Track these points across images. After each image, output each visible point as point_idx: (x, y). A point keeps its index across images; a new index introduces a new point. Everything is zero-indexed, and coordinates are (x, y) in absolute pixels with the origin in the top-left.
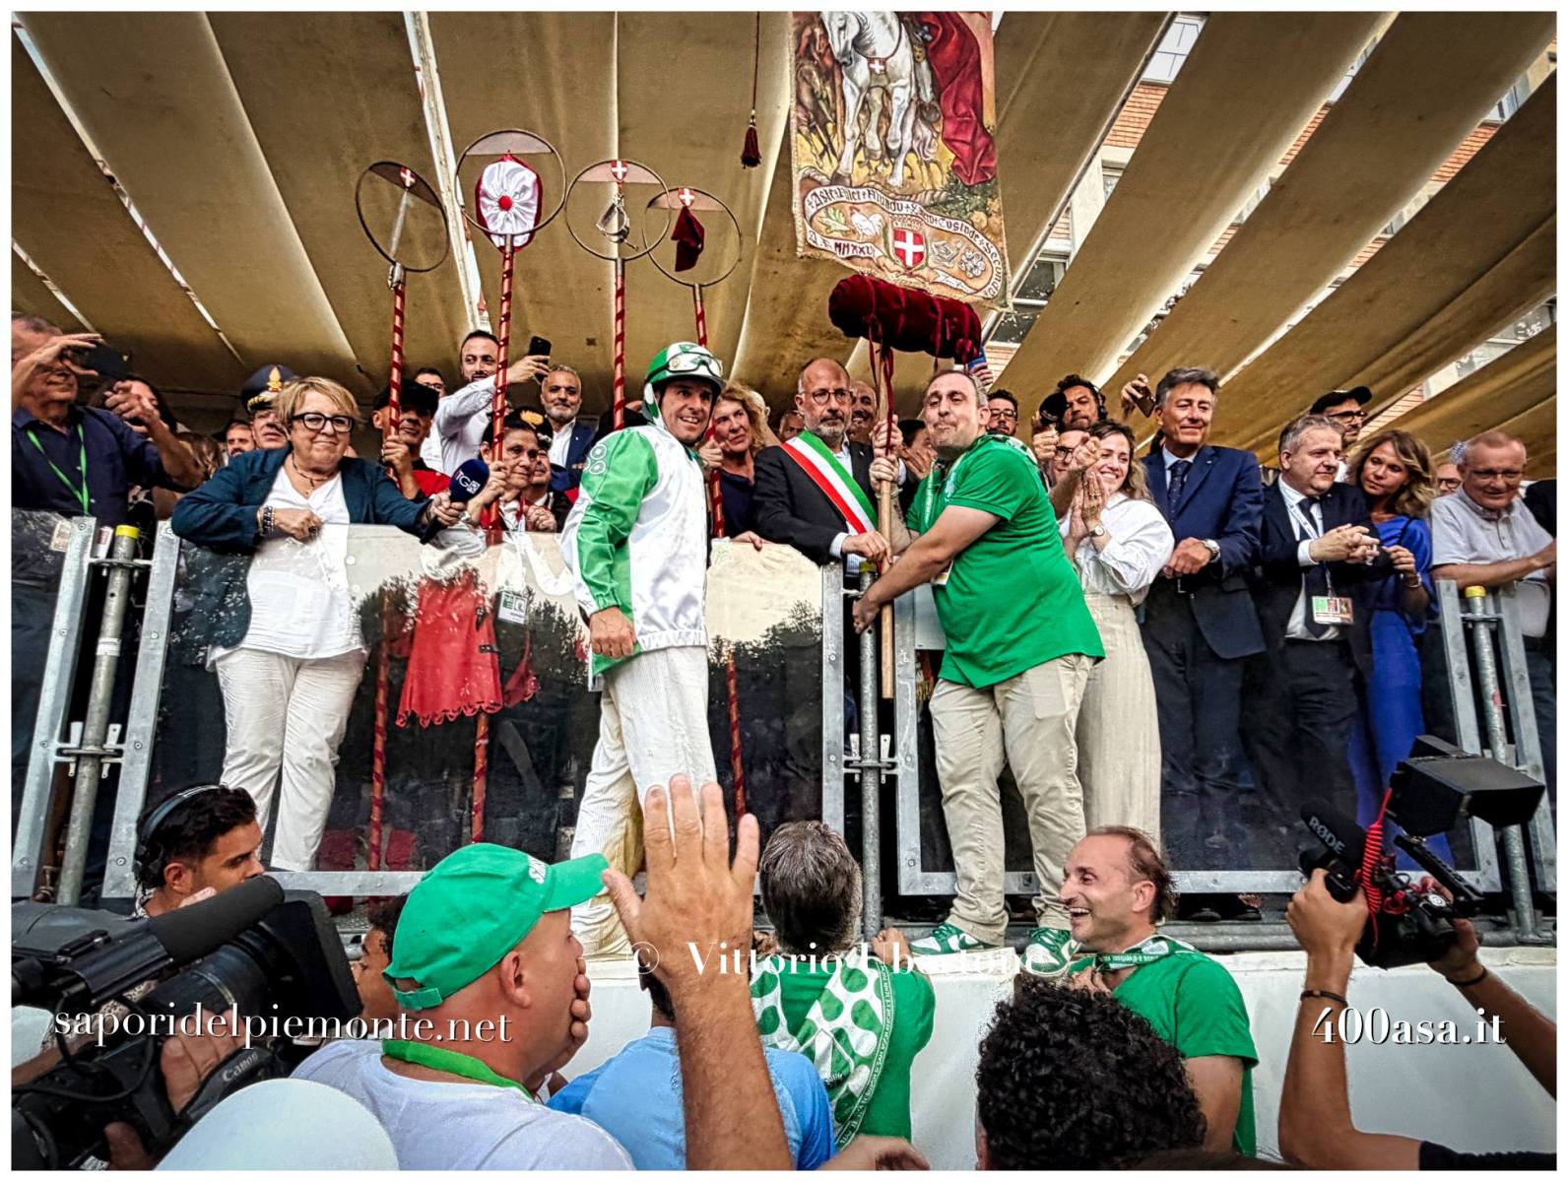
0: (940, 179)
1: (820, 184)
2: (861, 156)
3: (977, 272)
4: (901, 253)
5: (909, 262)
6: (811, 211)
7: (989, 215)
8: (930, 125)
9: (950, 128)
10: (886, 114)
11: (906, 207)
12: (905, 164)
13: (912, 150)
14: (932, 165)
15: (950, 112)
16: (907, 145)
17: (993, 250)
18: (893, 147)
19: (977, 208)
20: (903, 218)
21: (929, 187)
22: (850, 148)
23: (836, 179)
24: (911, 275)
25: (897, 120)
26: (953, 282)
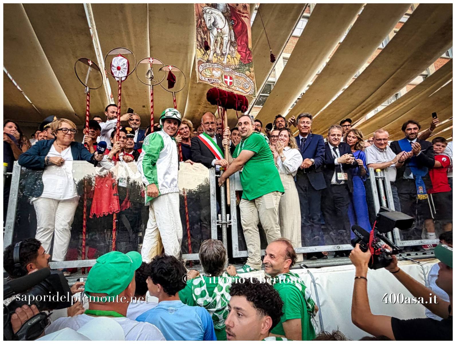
0: (237, 62)
1: (203, 63)
2: (215, 55)
3: (247, 88)
4: (226, 82)
5: (229, 84)
6: (201, 70)
7: (250, 72)
8: (234, 47)
9: (239, 48)
10: (222, 44)
11: (228, 69)
12: (227, 57)
13: (229, 54)
14: (235, 58)
15: (240, 44)
16: (228, 52)
17: (252, 82)
18: (224, 53)
19: (247, 70)
20: (227, 72)
21: (234, 64)
22: (212, 53)
23: (208, 61)
24: (229, 88)
25: (225, 45)
26: (241, 90)
